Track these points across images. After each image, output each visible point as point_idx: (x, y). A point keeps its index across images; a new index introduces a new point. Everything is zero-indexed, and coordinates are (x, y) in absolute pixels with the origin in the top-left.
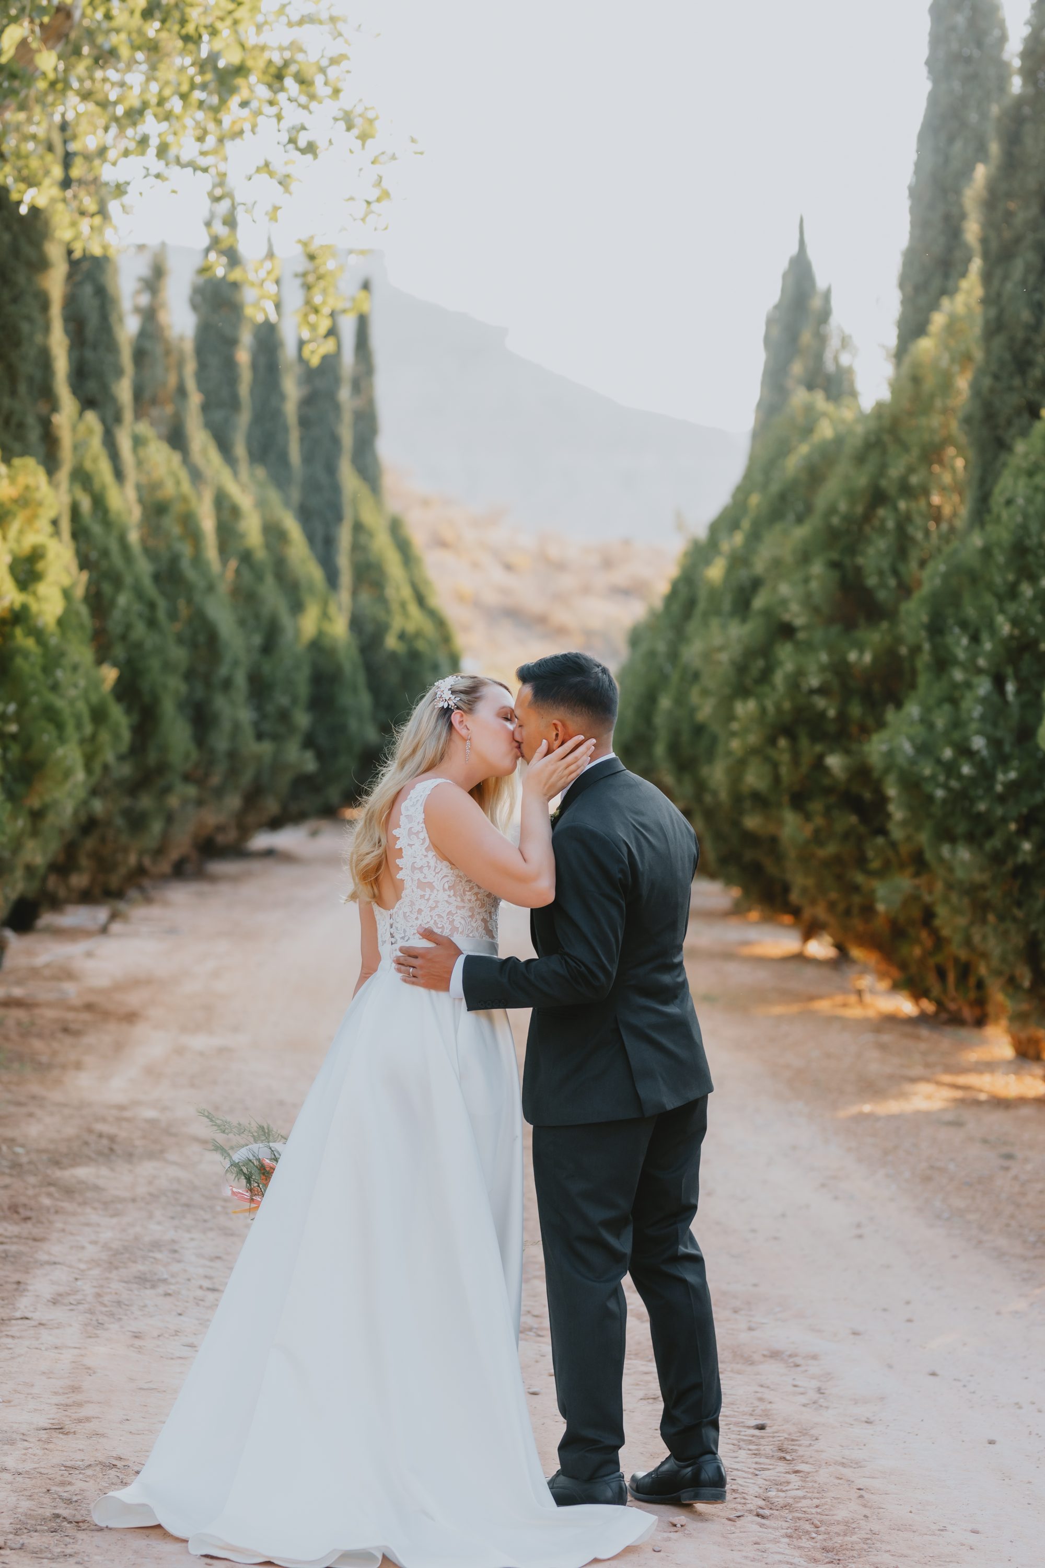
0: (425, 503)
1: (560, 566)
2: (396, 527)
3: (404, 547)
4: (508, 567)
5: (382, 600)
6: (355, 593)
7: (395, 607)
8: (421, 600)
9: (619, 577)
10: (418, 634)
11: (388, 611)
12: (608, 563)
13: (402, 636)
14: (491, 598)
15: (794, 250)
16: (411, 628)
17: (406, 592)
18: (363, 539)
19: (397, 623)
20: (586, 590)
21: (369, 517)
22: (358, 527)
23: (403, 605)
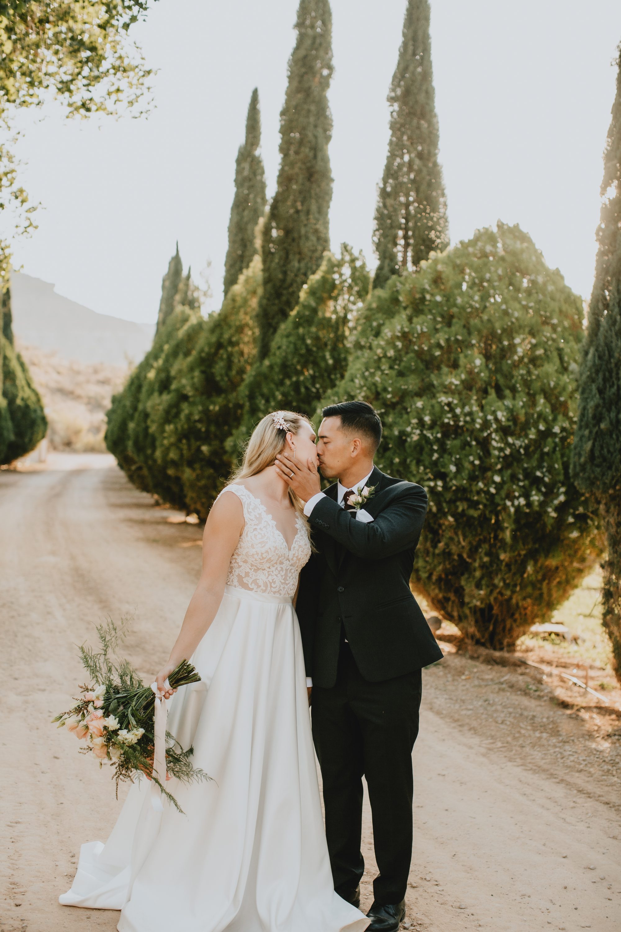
0: (27, 349)
1: (78, 373)
2: (19, 358)
3: (22, 365)
4: (59, 373)
5: (14, 385)
6: (4, 383)
7: (20, 388)
8: (29, 385)
9: (101, 377)
10: (29, 398)
11: (17, 390)
12: (96, 372)
13: (23, 399)
14: (53, 385)
15: (174, 253)
16: (26, 396)
17: (24, 383)
18: (7, 362)
19: (21, 394)
20: (88, 382)
21: (9, 354)
22: (5, 358)
23: (23, 387)
